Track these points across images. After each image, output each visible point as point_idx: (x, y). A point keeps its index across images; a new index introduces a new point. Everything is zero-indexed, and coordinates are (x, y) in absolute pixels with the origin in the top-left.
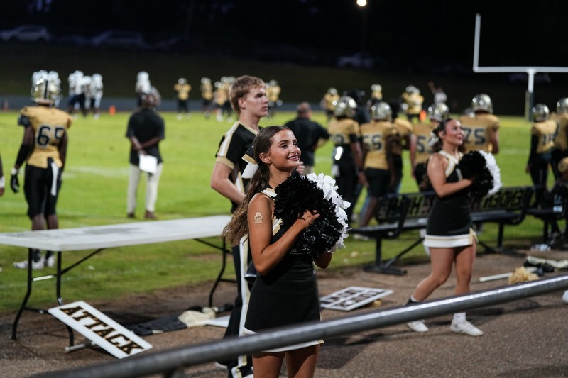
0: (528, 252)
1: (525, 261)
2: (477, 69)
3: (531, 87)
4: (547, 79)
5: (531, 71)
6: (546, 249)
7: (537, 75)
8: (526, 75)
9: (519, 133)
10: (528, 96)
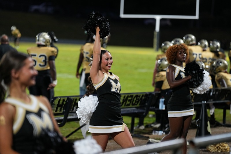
0: (150, 136)
1: (148, 141)
2: (122, 16)
3: (157, 28)
4: (169, 23)
5: (158, 18)
6: (163, 134)
7: (162, 20)
8: (154, 20)
9: (149, 59)
10: (156, 35)
